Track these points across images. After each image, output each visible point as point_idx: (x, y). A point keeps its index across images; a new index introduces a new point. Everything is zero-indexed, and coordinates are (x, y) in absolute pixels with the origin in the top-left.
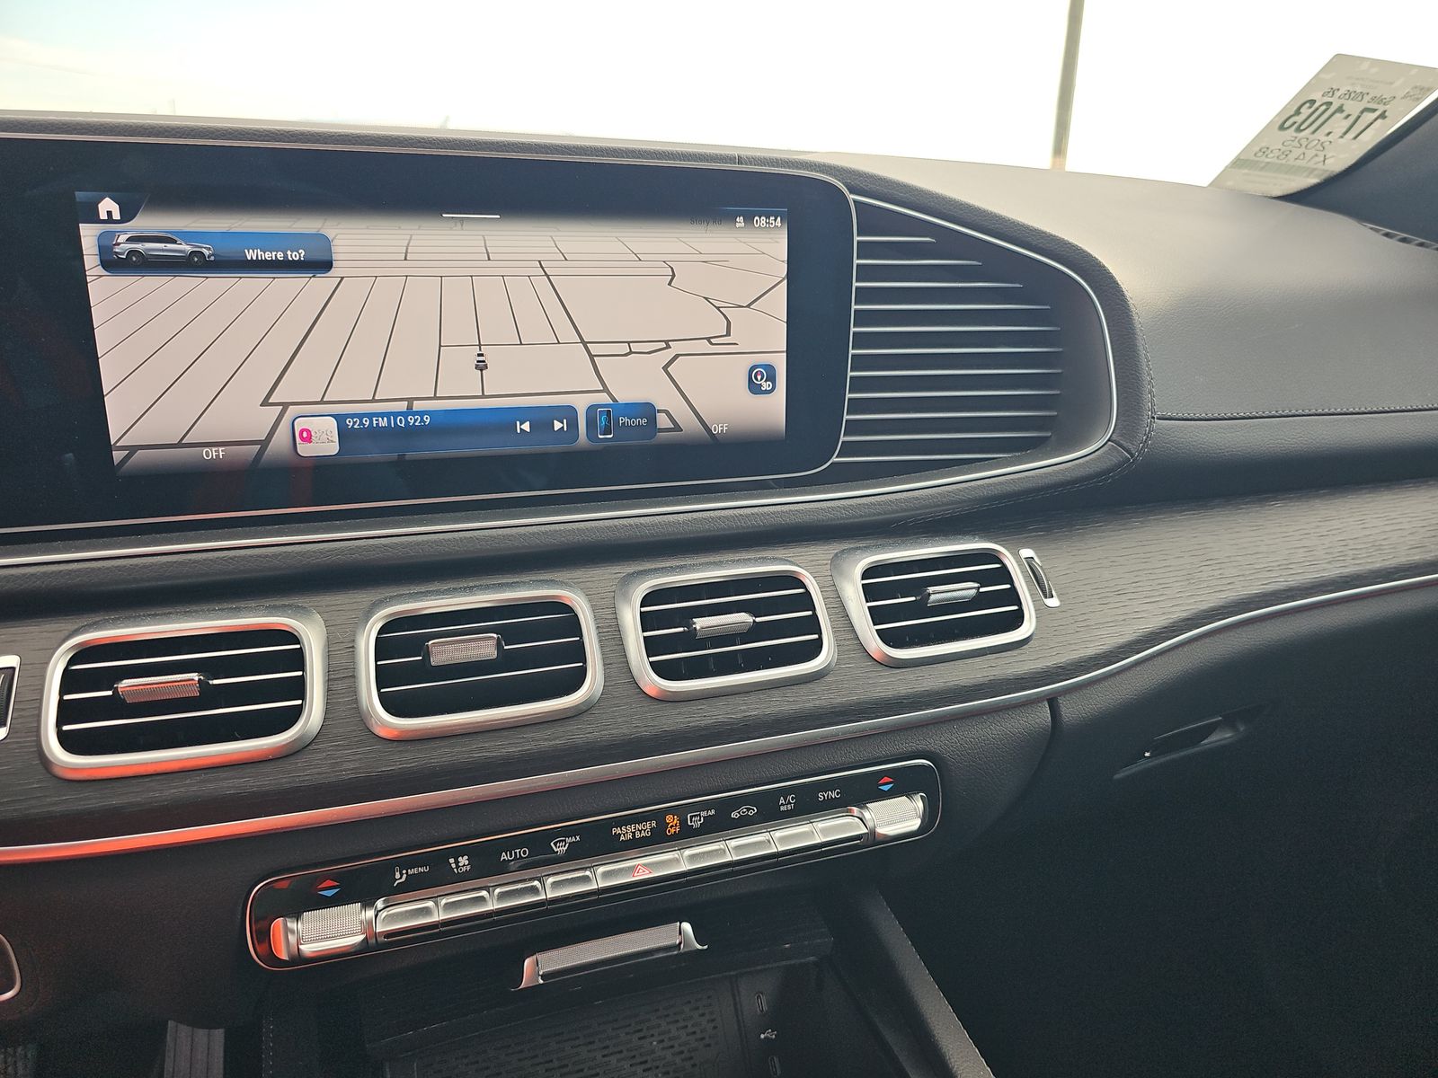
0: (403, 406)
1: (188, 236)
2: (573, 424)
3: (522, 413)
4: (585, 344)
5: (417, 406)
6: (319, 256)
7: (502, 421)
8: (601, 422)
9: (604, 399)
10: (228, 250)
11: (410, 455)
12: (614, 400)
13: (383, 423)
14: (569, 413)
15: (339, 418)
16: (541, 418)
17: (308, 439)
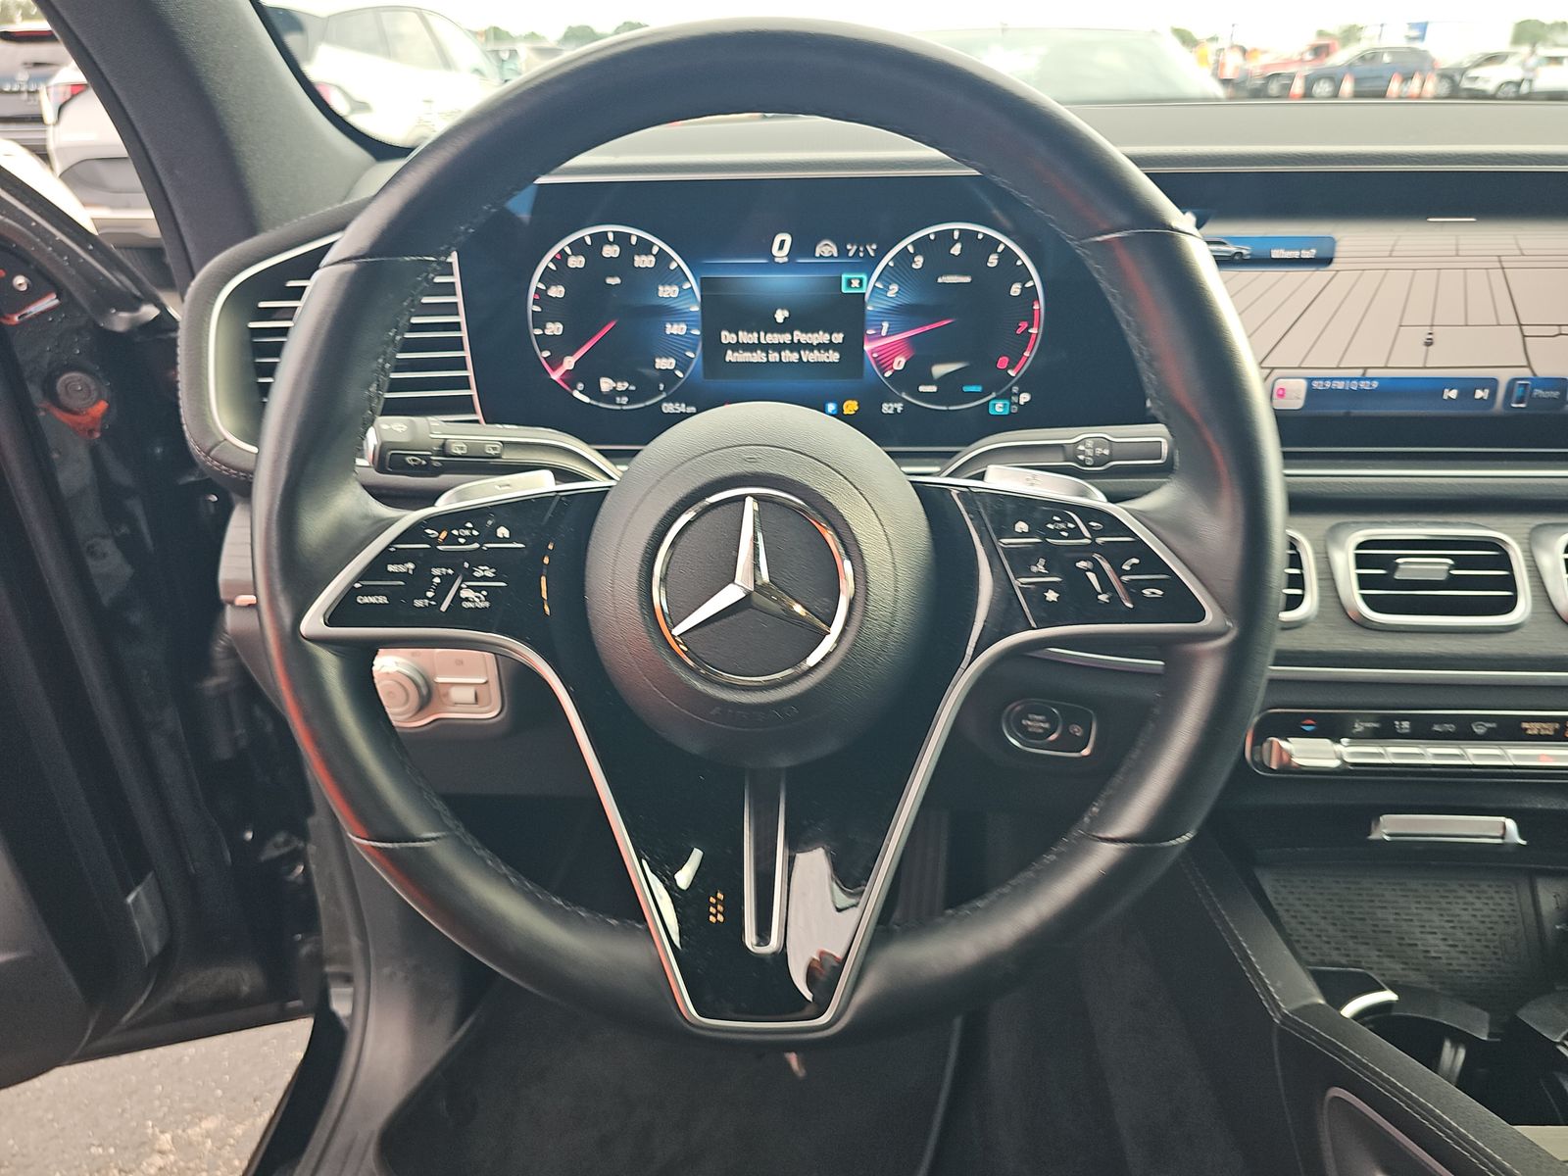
0: (1358, 373)
1: (1235, 240)
2: (1493, 394)
3: (1451, 383)
4: (1521, 325)
5: (1371, 373)
6: (1325, 254)
7: (1432, 388)
8: (1518, 392)
9: (1526, 373)
10: (1261, 251)
11: (1355, 412)
12: (1535, 375)
13: (1340, 385)
14: (1491, 384)
15: (1310, 380)
16: (1467, 386)
17: (1281, 396)
